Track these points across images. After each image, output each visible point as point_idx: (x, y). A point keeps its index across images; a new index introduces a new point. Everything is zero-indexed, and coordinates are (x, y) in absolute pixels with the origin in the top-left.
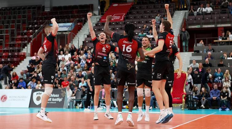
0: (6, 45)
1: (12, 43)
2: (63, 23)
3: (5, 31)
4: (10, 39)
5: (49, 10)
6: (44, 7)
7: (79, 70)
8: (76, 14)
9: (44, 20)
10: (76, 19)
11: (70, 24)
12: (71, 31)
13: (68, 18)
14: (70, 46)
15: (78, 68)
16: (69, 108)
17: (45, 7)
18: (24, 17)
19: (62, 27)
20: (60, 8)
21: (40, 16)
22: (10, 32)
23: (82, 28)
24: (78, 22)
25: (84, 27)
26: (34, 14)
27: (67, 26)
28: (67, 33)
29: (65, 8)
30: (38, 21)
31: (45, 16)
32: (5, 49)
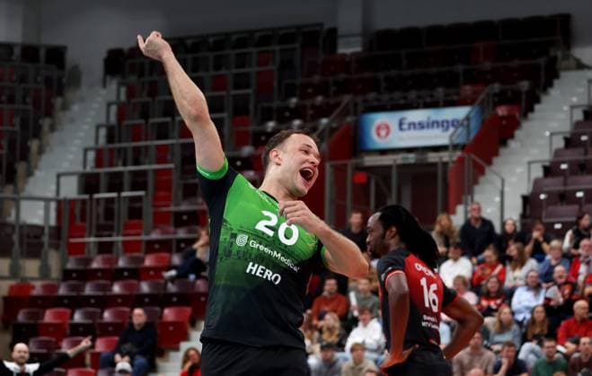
0: (160, 220)
1: (184, 207)
2: (427, 106)
3: (153, 153)
4: (177, 191)
5: (358, 49)
6: (333, 33)
7: (507, 337)
8: (487, 65)
9: (336, 94)
10: (487, 90)
11: (460, 113)
12: (463, 147)
13: (451, 81)
14: (458, 219)
15: (503, 327)
17: (341, 31)
18: (241, 82)
19: (421, 126)
20: (410, 36)
21: (316, 79)
22: (177, 151)
23: (518, 133)
24: (496, 105)
25: (525, 125)
26: (286, 65)
27: (444, 125)
28: (445, 156)
29: (436, 33)
30: (308, 103)
31: (342, 76)
32: (155, 236)
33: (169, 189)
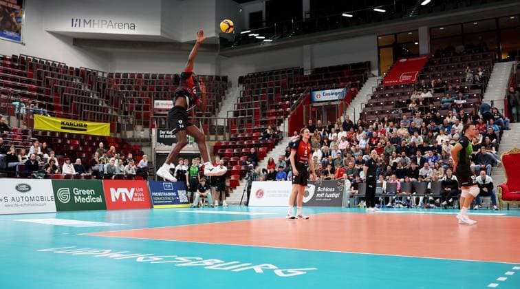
0: (257, 123)
1: (263, 119)
2: (331, 89)
3: (253, 105)
4: (261, 116)
5: (310, 74)
6: (303, 69)
7: (358, 153)
8: (347, 77)
9: (305, 86)
10: (348, 84)
11: (340, 90)
12: (342, 100)
13: (337, 82)
14: (342, 119)
15: (357, 150)
16: (349, 207)
17: (305, 69)
18: (278, 84)
19: (329, 94)
20: (325, 69)
21: (298, 82)
22: (261, 104)
23: (357, 95)
24: (351, 87)
25: (359, 93)
26: (290, 79)
27: (336, 94)
28: (337, 103)
29: (332, 68)
30: (296, 89)
31: (306, 81)
32: (255, 127)
33: (251, 122)
